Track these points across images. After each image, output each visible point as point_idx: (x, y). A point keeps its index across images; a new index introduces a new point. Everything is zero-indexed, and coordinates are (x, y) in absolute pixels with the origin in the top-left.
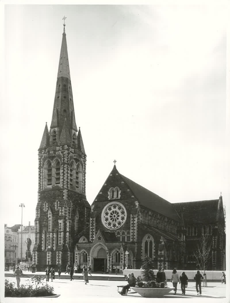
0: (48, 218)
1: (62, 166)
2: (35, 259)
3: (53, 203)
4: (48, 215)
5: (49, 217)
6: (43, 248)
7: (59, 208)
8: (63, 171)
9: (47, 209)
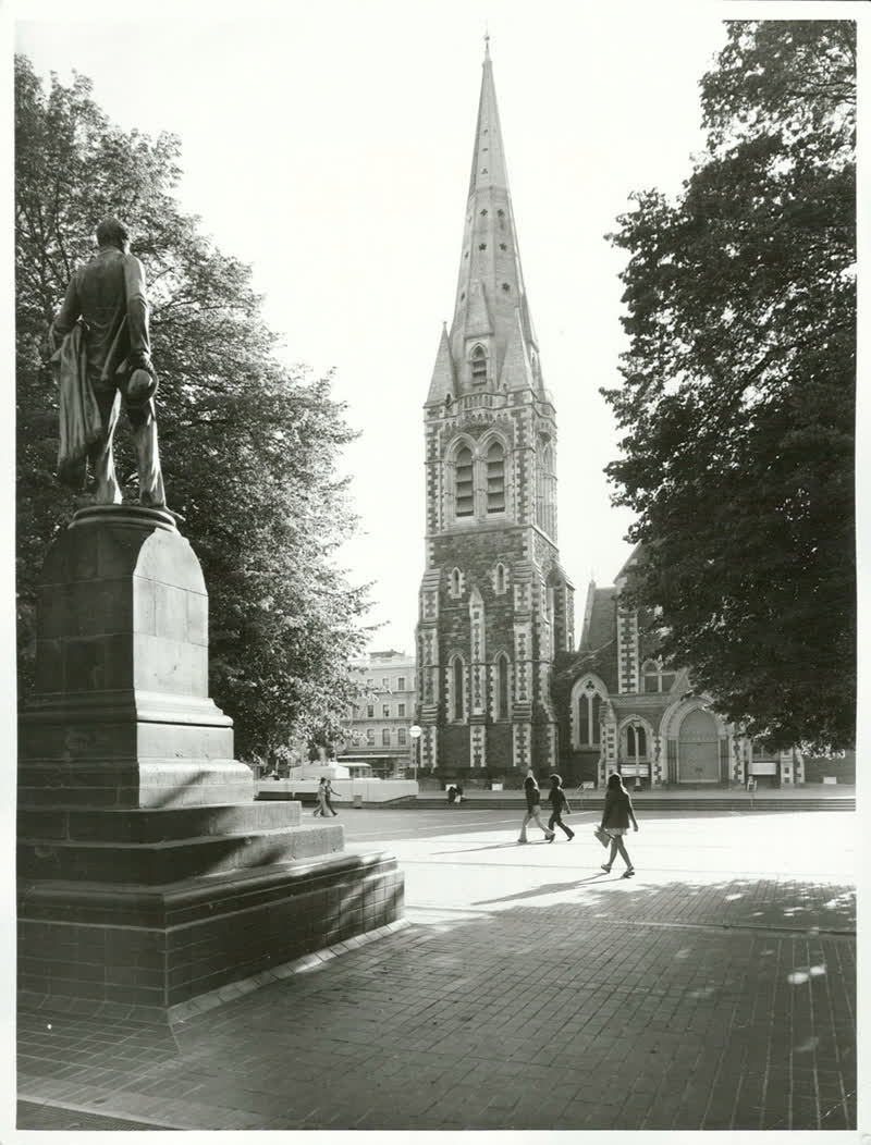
0: (467, 619)
1: (517, 454)
2: (428, 749)
3: (484, 573)
4: (468, 610)
5: (472, 615)
6: (451, 716)
7: (506, 587)
8: (518, 471)
9: (462, 590)
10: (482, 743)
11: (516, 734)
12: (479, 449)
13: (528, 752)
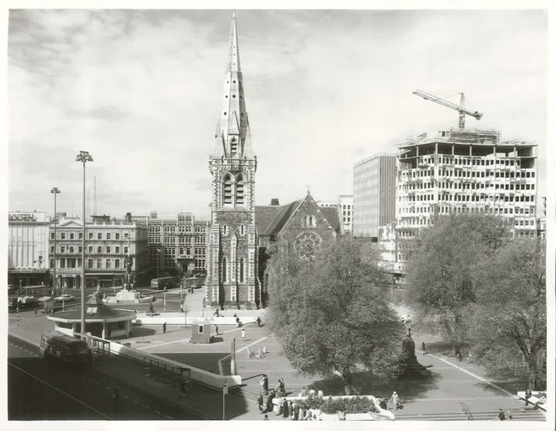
0: (230, 245)
1: (249, 184)
3: (236, 227)
4: (230, 241)
5: (232, 243)
7: (244, 233)
8: (250, 190)
9: (227, 233)
10: (235, 292)
11: (249, 289)
12: (233, 179)
13: (254, 296)
